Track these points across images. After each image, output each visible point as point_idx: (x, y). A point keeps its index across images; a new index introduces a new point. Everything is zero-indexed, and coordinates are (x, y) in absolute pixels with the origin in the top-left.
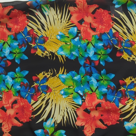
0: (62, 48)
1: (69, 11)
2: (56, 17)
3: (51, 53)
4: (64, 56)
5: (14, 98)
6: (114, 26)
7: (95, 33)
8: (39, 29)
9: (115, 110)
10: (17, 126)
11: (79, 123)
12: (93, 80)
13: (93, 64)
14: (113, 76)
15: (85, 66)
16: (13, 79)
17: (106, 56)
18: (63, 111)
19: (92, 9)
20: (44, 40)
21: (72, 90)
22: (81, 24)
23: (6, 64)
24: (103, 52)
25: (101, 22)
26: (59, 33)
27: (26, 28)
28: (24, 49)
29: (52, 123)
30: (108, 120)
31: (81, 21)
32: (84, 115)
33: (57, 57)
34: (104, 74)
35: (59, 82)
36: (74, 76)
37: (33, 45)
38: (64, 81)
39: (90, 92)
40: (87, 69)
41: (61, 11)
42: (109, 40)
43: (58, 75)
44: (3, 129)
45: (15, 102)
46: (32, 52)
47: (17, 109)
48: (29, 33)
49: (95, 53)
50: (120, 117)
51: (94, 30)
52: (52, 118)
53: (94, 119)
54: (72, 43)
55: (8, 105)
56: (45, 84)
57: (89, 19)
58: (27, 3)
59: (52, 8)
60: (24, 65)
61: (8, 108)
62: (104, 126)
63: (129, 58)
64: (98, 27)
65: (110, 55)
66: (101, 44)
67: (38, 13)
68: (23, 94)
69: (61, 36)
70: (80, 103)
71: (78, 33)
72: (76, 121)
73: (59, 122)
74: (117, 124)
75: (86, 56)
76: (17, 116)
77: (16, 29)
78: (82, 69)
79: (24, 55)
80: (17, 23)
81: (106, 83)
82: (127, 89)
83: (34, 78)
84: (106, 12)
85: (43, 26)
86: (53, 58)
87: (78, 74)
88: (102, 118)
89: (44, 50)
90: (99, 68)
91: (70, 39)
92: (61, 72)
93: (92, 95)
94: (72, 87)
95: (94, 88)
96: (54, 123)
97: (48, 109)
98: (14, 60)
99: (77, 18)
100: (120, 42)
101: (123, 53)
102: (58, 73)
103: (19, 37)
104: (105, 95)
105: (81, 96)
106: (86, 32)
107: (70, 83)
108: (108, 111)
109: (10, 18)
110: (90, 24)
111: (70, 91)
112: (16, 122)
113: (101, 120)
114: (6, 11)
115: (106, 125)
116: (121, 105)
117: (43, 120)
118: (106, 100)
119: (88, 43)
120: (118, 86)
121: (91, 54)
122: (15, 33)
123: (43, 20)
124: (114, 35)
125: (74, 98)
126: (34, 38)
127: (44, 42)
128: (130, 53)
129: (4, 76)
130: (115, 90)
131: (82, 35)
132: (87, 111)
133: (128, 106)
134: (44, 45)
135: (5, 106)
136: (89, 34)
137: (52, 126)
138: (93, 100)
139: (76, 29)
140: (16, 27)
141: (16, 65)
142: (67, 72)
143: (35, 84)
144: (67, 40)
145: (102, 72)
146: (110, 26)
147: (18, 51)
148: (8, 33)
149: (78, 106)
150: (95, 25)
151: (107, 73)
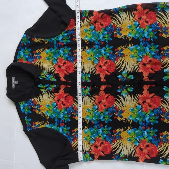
0: (130, 33)
1: (133, 13)
2: (126, 17)
3: (125, 36)
4: (131, 37)
5: (105, 61)
6: (158, 20)
7: (148, 24)
8: (118, 24)
9: (159, 63)
10: (108, 75)
11: (140, 71)
12: (147, 48)
13: (147, 40)
14: (158, 46)
15: (143, 42)
16: (105, 51)
17: (154, 36)
18: (132, 66)
19: (146, 12)
20: (121, 29)
21: (136, 55)
22: (140, 20)
23: (101, 43)
24: (152, 34)
25: (151, 18)
26: (129, 25)
27: (111, 24)
28: (110, 35)
29: (126, 72)
30: (155, 68)
31: (140, 18)
32: (143, 67)
33: (128, 38)
34: (153, 45)
35: (129, 51)
36: (137, 47)
37: (115, 33)
38: (132, 50)
39: (146, 55)
40: (144, 43)
41: (129, 13)
42: (155, 27)
43: (128, 47)
44: (101, 76)
45: (106, 63)
46: (115, 36)
47: (107, 66)
48: (112, 26)
49: (148, 35)
50: (162, 67)
51: (147, 22)
52: (126, 69)
53: (148, 68)
54: (136, 30)
55: (103, 64)
56: (121, 52)
57: (144, 17)
58: (111, 11)
59: (124, 12)
60: (110, 43)
61: (103, 66)
62: (153, 72)
63: (166, 36)
64: (149, 20)
65: (156, 35)
66: (151, 30)
67: (117, 16)
68: (110, 58)
69: (130, 27)
70: (141, 61)
71: (139, 25)
72: (138, 70)
73: (129, 71)
74: (160, 70)
75: (143, 36)
76: (107, 70)
77: (106, 25)
78: (141, 43)
79: (110, 38)
80: (106, 21)
81: (154, 50)
82: (165, 52)
83: (116, 50)
84: (153, 13)
85: (120, 22)
86: (126, 38)
87: (139, 46)
88: (152, 68)
89: (121, 34)
90: (150, 42)
91: (134, 28)
92: (130, 46)
93: (147, 57)
94: (136, 53)
95: (148, 53)
96: (127, 71)
97: (124, 65)
98: (105, 41)
99: (138, 17)
100: (161, 28)
101: (163, 34)
102: (128, 46)
103: (107, 29)
104: (153, 56)
105: (141, 57)
106: (143, 24)
107: (135, 51)
108: (155, 64)
109: (102, 19)
110: (145, 19)
111: (135, 55)
112: (107, 72)
113: (152, 69)
114: (101, 15)
115: (154, 71)
116: (162, 60)
117: (121, 71)
118: (154, 58)
119: (144, 29)
120: (161, 51)
121: (146, 35)
122: (105, 27)
123: (120, 19)
124: (158, 25)
125: (137, 59)
126: (115, 29)
127: (121, 30)
128: (167, 34)
129: (100, 49)
130: (159, 53)
131: (141, 25)
132: (144, 65)
133: (165, 60)
134: (121, 32)
135: (101, 65)
136: (145, 24)
137: (126, 73)
138: (148, 59)
139: (137, 22)
140: (105, 23)
141: (106, 44)
142: (133, 45)
143: (117, 53)
144: (133, 28)
145: (152, 44)
146: (155, 20)
147: (107, 36)
148: (102, 27)
149: (139, 63)
150: (148, 20)
151: (155, 44)
